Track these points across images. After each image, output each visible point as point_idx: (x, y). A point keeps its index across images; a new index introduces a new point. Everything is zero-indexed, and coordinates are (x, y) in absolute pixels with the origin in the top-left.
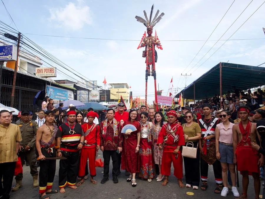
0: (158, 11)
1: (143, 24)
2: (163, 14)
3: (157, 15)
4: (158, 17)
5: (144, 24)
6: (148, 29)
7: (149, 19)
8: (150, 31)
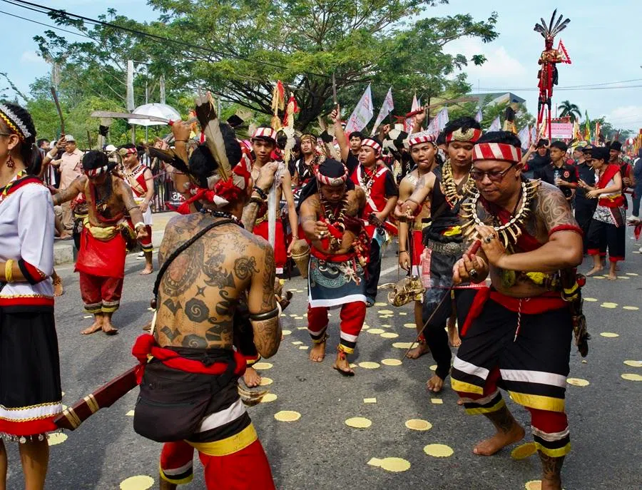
0: (562, 16)
1: (540, 34)
2: (568, 21)
3: (559, 21)
4: (560, 24)
5: (542, 34)
6: (546, 41)
7: (548, 27)
8: (549, 44)
